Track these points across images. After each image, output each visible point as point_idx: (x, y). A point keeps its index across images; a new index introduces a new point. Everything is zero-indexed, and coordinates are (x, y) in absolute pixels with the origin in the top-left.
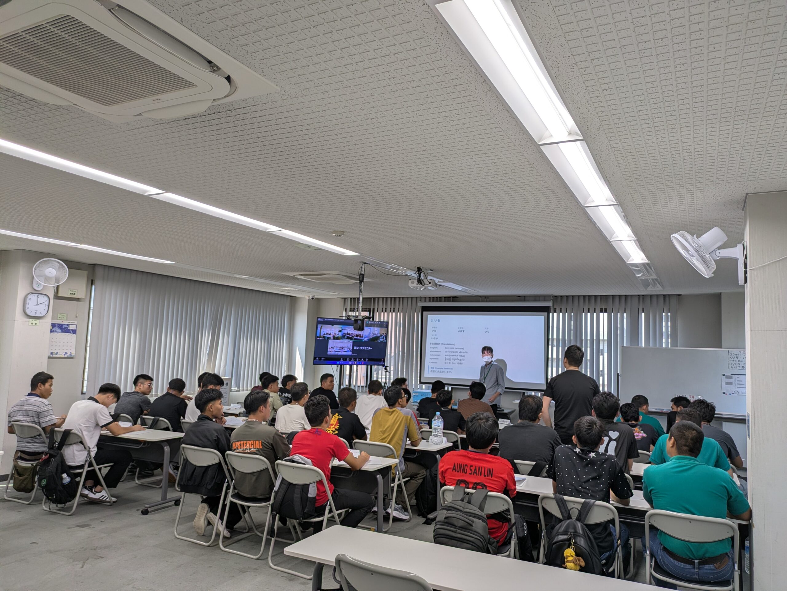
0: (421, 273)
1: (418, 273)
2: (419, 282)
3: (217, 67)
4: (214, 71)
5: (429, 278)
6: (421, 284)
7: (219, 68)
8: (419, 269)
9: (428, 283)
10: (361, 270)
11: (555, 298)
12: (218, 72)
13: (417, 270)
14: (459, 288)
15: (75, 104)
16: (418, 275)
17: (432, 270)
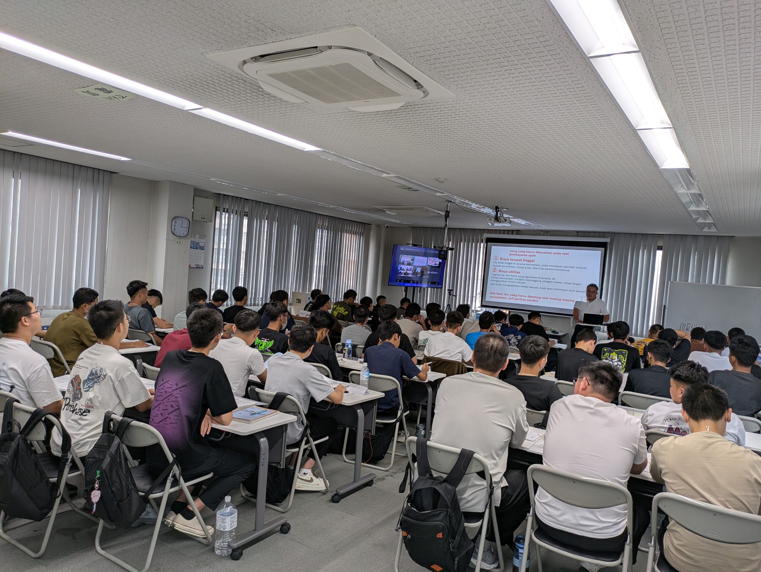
0: (498, 211)
1: (496, 212)
2: (496, 220)
3: (421, 85)
4: (418, 88)
5: (505, 216)
6: (498, 221)
7: (422, 87)
8: (497, 208)
9: (504, 221)
10: (447, 208)
11: (613, 235)
12: (422, 89)
13: (495, 208)
14: (523, 222)
15: (306, 102)
16: (495, 213)
17: (508, 209)
